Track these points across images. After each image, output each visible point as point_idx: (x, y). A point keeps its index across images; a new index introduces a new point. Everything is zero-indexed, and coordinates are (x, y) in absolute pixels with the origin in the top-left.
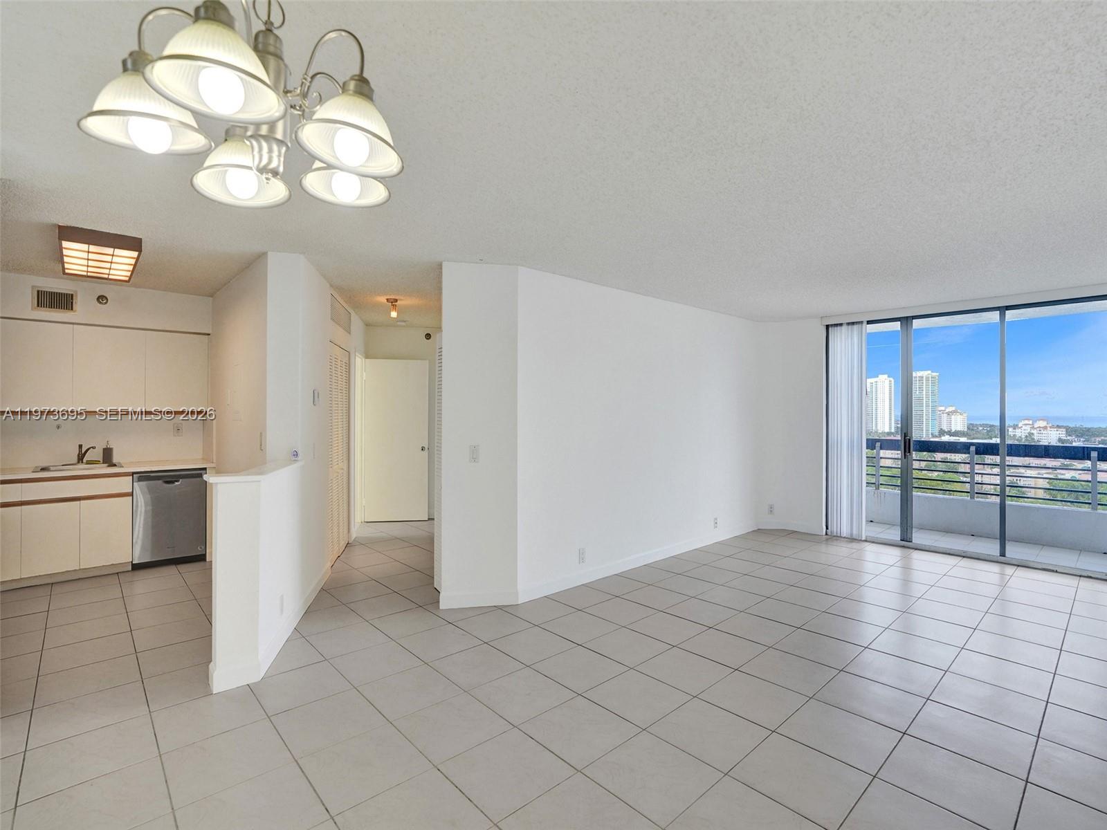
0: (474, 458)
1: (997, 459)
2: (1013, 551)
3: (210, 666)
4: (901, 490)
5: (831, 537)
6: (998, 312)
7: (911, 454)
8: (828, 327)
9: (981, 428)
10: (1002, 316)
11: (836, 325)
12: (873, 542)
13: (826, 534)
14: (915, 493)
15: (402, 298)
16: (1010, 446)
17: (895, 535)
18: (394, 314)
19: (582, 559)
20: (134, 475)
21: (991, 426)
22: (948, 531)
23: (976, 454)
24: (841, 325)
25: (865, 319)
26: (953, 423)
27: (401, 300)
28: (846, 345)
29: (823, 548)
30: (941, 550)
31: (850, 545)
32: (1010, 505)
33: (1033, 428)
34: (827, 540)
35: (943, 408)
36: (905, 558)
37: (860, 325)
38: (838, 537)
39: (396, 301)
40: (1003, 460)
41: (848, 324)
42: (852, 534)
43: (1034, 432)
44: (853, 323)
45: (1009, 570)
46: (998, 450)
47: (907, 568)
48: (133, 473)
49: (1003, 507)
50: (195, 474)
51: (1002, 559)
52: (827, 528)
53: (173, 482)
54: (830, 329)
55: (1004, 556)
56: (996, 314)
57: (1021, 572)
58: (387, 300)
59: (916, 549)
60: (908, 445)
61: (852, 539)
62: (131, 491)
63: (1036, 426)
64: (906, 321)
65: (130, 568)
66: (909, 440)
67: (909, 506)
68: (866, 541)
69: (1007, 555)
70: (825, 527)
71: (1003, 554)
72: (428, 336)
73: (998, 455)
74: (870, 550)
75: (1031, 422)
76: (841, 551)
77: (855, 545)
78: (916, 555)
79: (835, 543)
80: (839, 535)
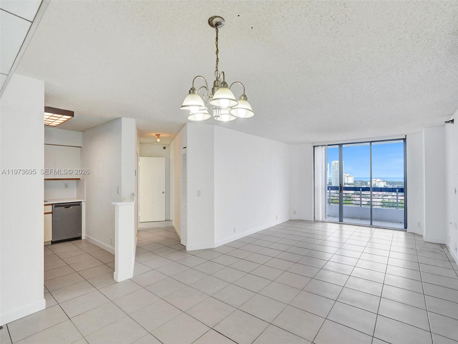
0: (199, 195)
1: (369, 193)
2: (374, 223)
3: (114, 273)
4: (339, 204)
5: (316, 221)
6: (369, 143)
7: (342, 191)
8: (314, 147)
9: (358, 182)
10: (371, 144)
11: (317, 146)
12: (330, 222)
13: (314, 220)
14: (344, 205)
15: (162, 134)
16: (374, 188)
17: (337, 220)
18: (158, 140)
19: (234, 231)
20: (53, 205)
21: (362, 181)
22: (353, 218)
23: (362, 191)
24: (319, 146)
25: (327, 145)
26: (349, 180)
27: (161, 135)
28: (320, 153)
29: (313, 225)
30: (352, 224)
31: (322, 224)
32: (373, 208)
33: (376, 182)
34: (314, 222)
35: (345, 175)
36: (341, 227)
37: (325, 146)
38: (318, 221)
39: (159, 135)
40: (371, 193)
41: (321, 146)
42: (323, 220)
43: (376, 183)
44: (323, 146)
45: (373, 229)
46: (370, 189)
47: (341, 230)
48: (52, 204)
49: (371, 209)
50: (77, 204)
51: (371, 226)
52: (314, 218)
53: (69, 207)
54: (315, 147)
55: (372, 225)
56: (369, 144)
57: (377, 230)
58: (156, 135)
59: (344, 224)
60: (341, 188)
61: (323, 222)
62: (52, 211)
63: (377, 181)
64: (341, 145)
65: (50, 243)
66: (342, 186)
67: (342, 209)
68: (328, 222)
69: (373, 225)
70: (313, 218)
71: (371, 224)
72: (164, 148)
73: (370, 191)
74: (329, 225)
75: (375, 180)
76: (320, 226)
77: (324, 224)
78: (344, 226)
79: (317, 223)
80: (318, 220)
